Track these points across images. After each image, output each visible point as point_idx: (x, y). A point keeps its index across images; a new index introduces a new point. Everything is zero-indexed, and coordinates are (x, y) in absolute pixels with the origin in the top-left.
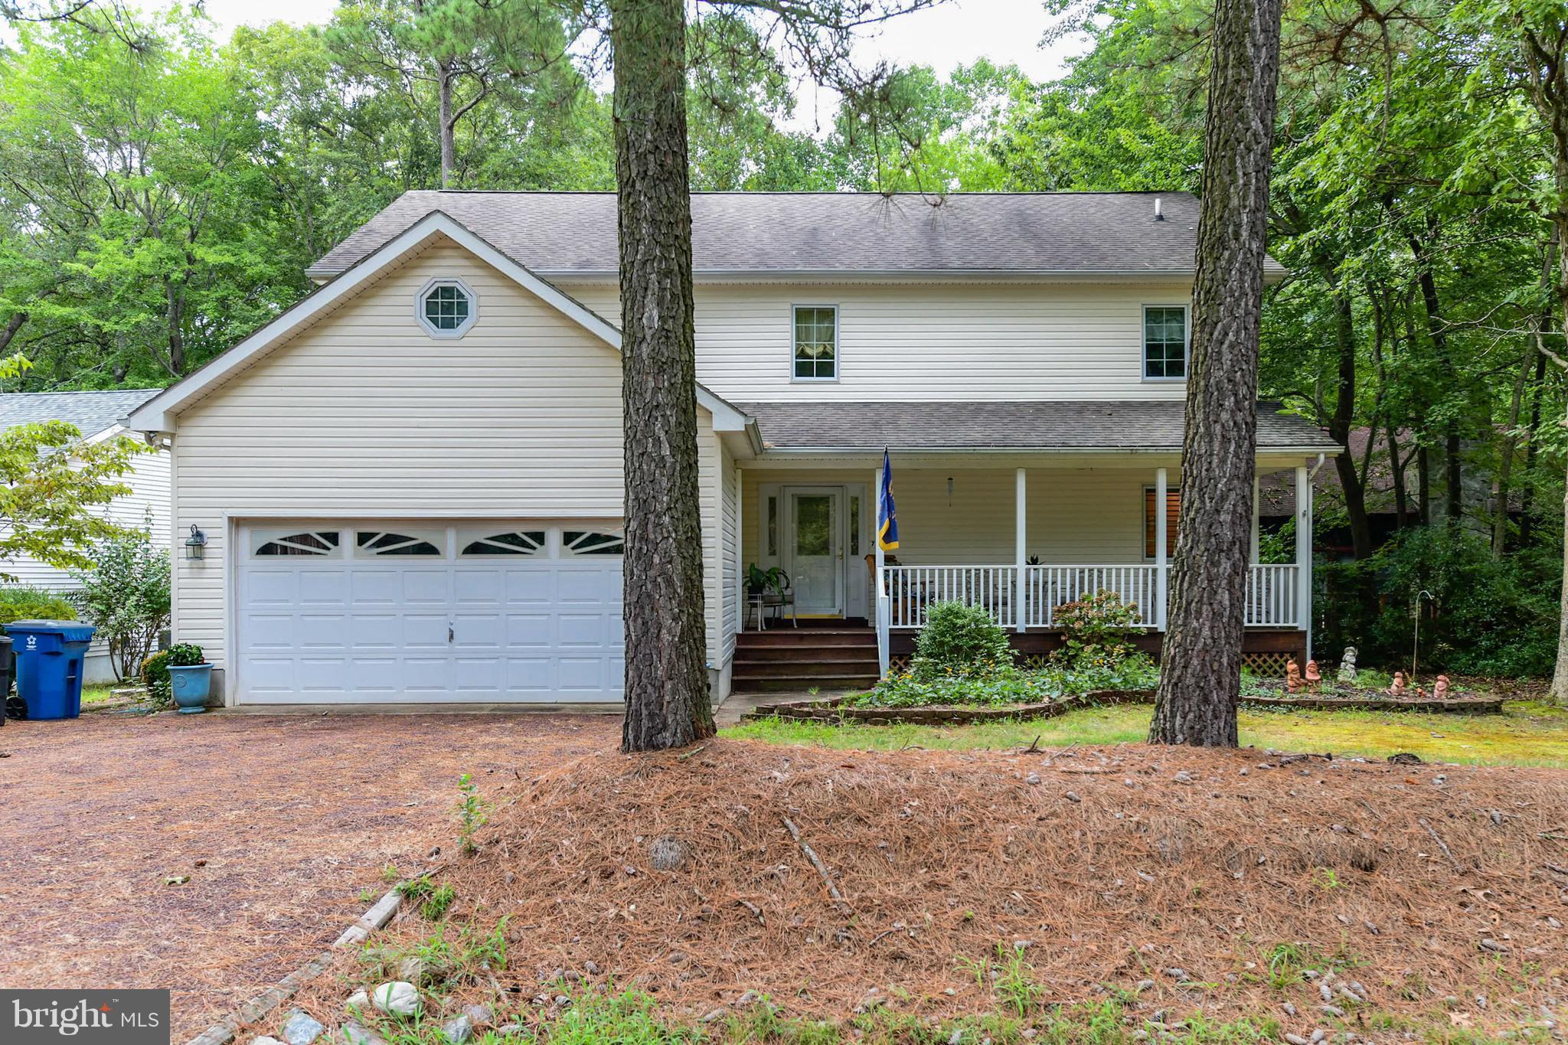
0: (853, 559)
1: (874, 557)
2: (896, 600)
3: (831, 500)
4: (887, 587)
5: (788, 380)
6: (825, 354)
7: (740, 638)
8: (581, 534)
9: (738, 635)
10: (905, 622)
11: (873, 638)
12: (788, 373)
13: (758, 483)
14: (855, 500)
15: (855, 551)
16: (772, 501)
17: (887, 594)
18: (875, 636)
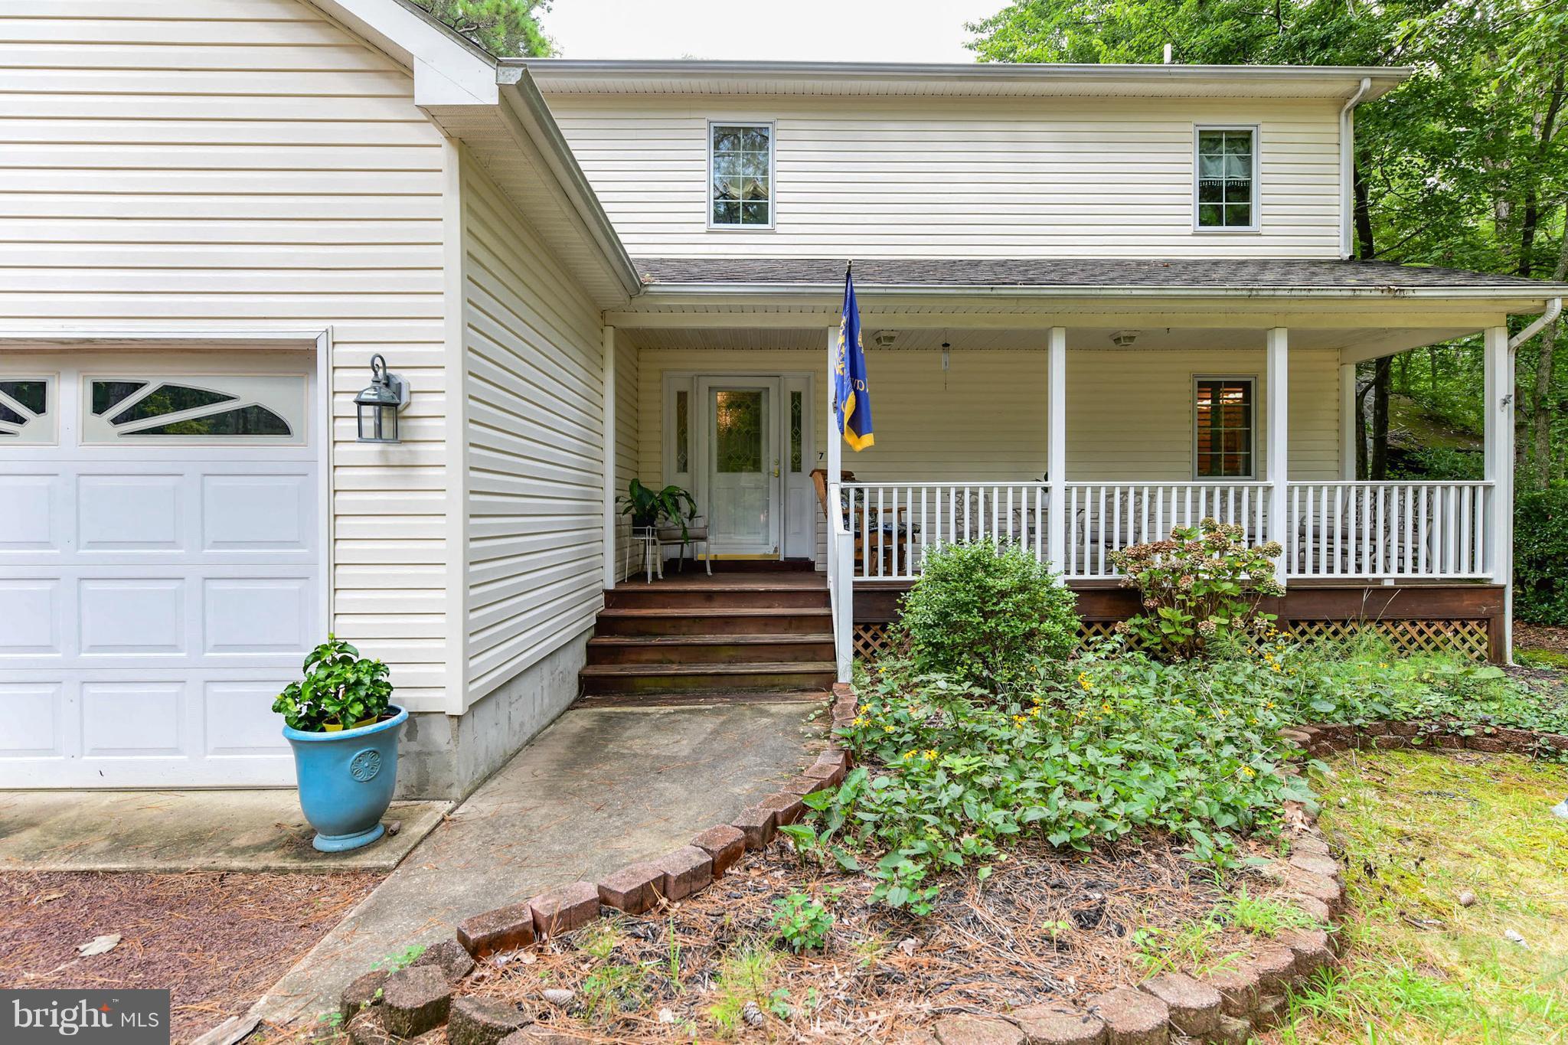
0: (793, 477)
1: (824, 473)
2: (858, 536)
3: (764, 395)
4: (846, 516)
5: (704, 228)
6: (756, 195)
7: (613, 598)
8: (136, 386)
9: (607, 592)
10: (874, 572)
11: (824, 597)
12: (704, 217)
13: (661, 371)
14: (796, 397)
15: (796, 467)
16: (682, 397)
17: (847, 527)
18: (827, 593)
